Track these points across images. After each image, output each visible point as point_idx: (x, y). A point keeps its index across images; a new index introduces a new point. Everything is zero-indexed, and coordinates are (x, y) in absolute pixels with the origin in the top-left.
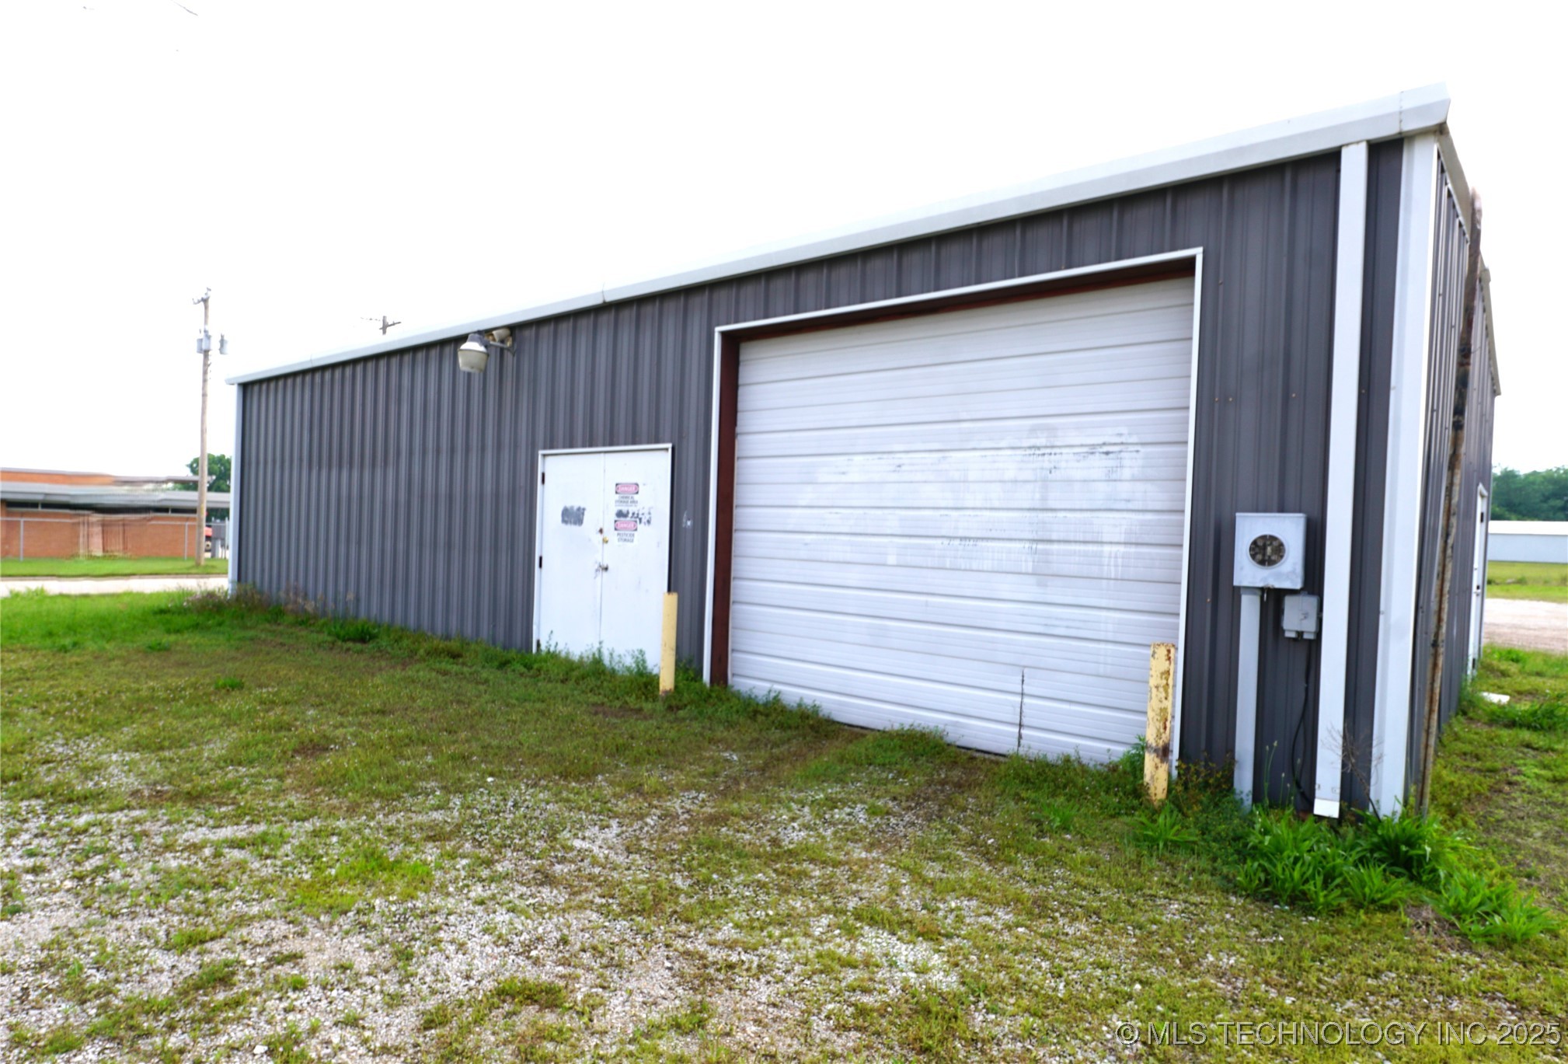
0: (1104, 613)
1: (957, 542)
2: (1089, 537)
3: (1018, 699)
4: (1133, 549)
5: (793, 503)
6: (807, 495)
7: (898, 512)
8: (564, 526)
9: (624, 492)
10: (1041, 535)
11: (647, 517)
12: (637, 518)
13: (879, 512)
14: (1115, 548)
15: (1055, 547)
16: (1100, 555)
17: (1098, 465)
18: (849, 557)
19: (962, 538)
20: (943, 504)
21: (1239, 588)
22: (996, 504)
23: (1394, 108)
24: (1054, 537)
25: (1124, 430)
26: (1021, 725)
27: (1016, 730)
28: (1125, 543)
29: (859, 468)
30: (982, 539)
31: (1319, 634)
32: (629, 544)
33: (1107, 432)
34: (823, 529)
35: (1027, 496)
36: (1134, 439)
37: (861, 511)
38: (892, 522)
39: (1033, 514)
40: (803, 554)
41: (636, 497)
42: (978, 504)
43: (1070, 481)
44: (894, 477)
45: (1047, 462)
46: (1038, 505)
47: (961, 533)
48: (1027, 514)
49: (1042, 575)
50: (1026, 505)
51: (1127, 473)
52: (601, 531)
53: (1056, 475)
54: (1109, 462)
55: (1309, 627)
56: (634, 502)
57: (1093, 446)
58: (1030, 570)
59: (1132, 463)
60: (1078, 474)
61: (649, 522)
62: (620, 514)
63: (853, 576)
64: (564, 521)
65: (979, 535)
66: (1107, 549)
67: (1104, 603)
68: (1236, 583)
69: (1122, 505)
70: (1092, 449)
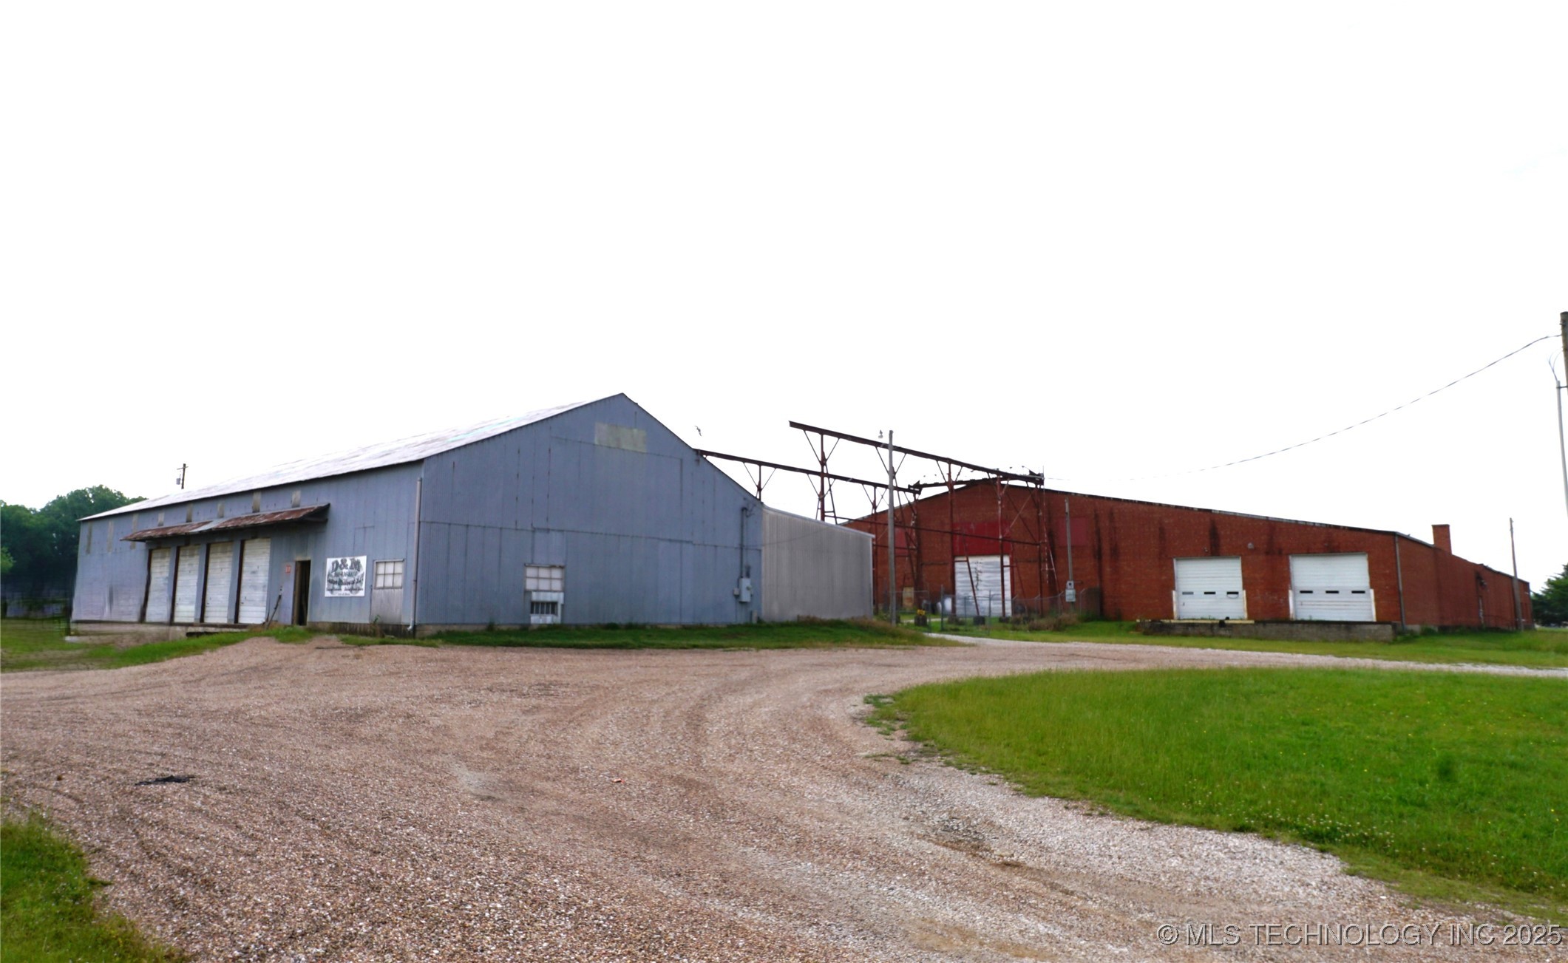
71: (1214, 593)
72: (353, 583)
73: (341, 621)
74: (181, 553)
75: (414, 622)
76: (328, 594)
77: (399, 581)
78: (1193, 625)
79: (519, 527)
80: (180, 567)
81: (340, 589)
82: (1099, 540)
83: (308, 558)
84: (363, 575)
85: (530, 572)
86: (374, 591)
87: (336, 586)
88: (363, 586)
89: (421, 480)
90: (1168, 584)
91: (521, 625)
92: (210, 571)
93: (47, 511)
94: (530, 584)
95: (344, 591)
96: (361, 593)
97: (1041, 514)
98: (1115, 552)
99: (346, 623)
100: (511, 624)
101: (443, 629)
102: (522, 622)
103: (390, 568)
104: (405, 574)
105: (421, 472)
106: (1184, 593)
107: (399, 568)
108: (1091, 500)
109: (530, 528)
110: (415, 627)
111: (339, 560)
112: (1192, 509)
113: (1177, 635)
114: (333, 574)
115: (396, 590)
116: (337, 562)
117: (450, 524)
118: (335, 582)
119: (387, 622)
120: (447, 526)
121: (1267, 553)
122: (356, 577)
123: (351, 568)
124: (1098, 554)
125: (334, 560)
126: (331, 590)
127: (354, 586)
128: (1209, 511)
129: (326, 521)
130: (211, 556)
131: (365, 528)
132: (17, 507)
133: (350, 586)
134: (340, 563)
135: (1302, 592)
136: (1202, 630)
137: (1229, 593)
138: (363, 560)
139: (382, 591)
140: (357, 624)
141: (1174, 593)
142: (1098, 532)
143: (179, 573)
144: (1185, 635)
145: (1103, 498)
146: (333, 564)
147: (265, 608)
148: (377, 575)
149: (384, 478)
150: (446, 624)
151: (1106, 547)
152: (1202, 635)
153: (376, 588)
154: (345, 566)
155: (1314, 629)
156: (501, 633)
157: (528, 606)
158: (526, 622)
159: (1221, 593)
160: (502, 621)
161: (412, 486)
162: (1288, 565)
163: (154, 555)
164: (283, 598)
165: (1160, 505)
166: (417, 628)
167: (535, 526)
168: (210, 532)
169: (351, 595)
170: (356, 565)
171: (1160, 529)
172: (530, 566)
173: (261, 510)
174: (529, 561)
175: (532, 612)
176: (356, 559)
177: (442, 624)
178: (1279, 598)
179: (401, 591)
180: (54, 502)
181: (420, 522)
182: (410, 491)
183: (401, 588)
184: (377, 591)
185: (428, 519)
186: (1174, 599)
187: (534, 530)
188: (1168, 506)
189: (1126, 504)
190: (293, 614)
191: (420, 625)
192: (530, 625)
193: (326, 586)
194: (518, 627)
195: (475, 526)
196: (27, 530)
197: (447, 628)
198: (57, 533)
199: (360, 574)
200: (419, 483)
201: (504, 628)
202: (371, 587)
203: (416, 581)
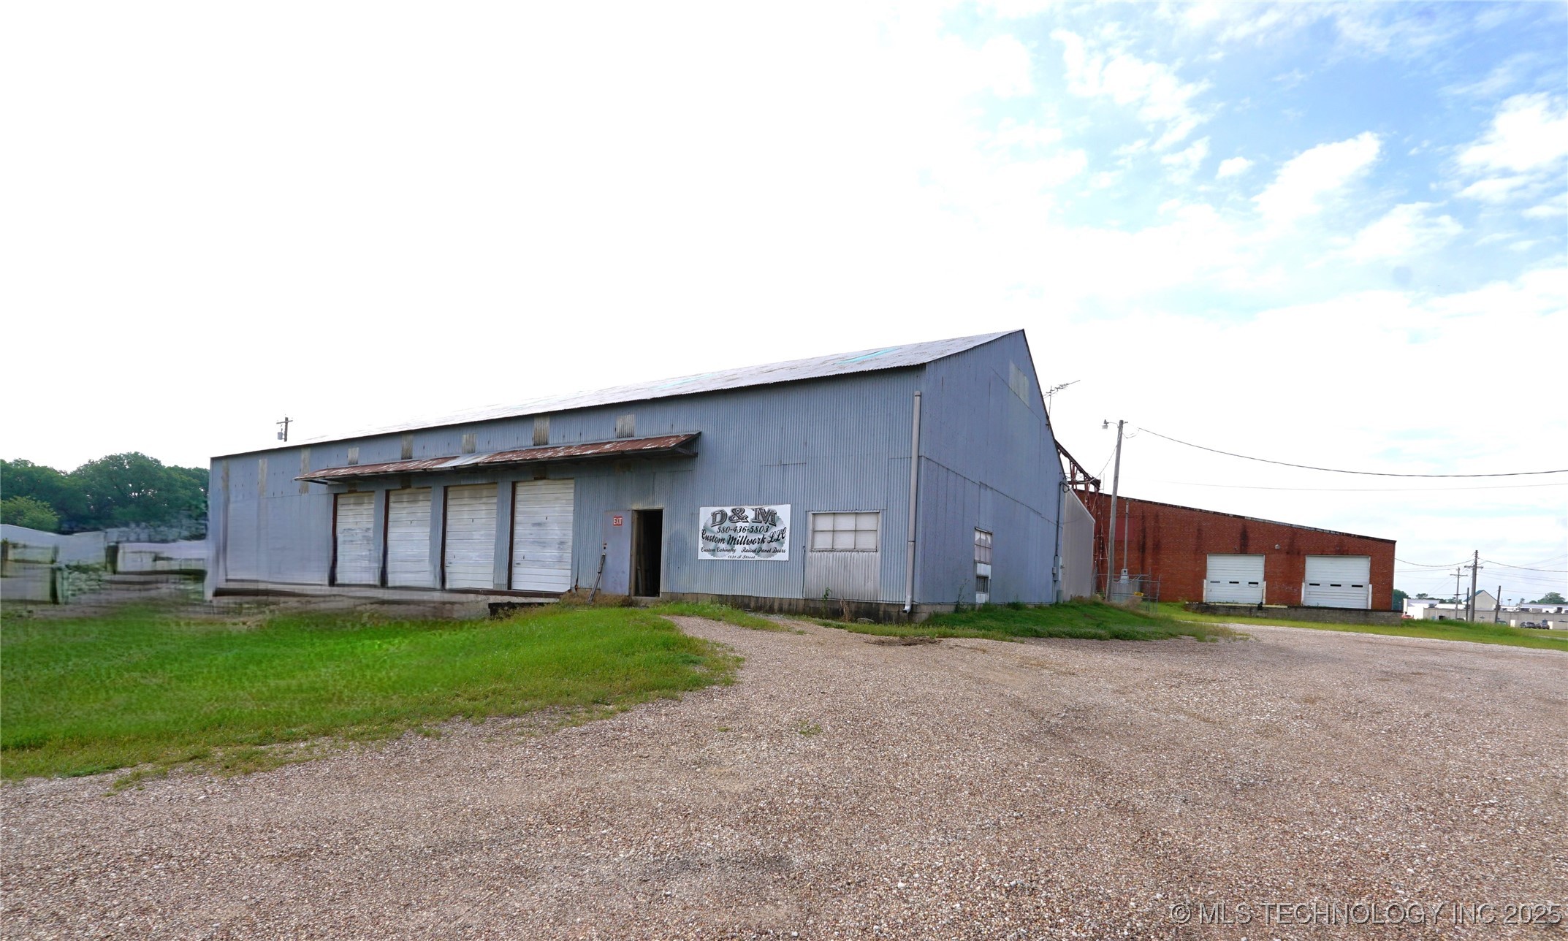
71: (1238, 583)
72: (762, 542)
73: (737, 593)
74: (392, 498)
75: (913, 601)
76: (704, 556)
77: (869, 541)
78: (1234, 608)
80: (391, 516)
81: (732, 551)
82: (1144, 537)
83: (656, 507)
84: (783, 532)
86: (809, 554)
87: (723, 546)
88: (786, 546)
90: (1202, 574)
92: (449, 522)
93: (80, 474)
95: (740, 553)
96: (782, 557)
97: (1099, 513)
98: (1157, 547)
99: (750, 598)
103: (846, 523)
104: (886, 532)
105: (923, 384)
106: (1211, 582)
107: (870, 523)
108: (1140, 504)
110: (915, 609)
111: (728, 510)
112: (1228, 515)
113: (1221, 615)
114: (715, 529)
115: (864, 555)
116: (722, 513)
118: (721, 541)
119: (848, 597)
121: (1288, 553)
122: (768, 535)
123: (756, 521)
124: (1143, 548)
125: (715, 510)
126: (712, 552)
127: (766, 545)
128: (1243, 517)
129: (696, 455)
130: (450, 502)
132: (45, 468)
133: (754, 547)
134: (730, 514)
135: (1311, 584)
136: (1242, 612)
137: (1250, 583)
138: (783, 512)
139: (829, 555)
140: (774, 599)
141: (1205, 581)
142: (1144, 530)
143: (390, 524)
144: (1228, 615)
145: (1151, 502)
146: (714, 516)
147: (569, 573)
148: (816, 532)
149: (825, 393)
151: (1150, 543)
152: (1242, 616)
153: (813, 551)
154: (743, 519)
155: (1338, 614)
159: (1244, 583)
161: (899, 403)
162: (1304, 563)
163: (340, 501)
164: (609, 559)
165: (1201, 510)
166: (923, 611)
168: (456, 470)
169: (757, 558)
170: (768, 518)
171: (1198, 530)
173: (550, 442)
176: (767, 509)
178: (1293, 588)
179: (878, 555)
180: (86, 466)
182: (900, 410)
183: (877, 551)
184: (817, 555)
186: (1205, 586)
188: (1207, 512)
189: (1171, 508)
190: (630, 582)
193: (701, 545)
196: (61, 489)
198: (92, 495)
199: (776, 530)
200: (916, 401)
202: (802, 549)
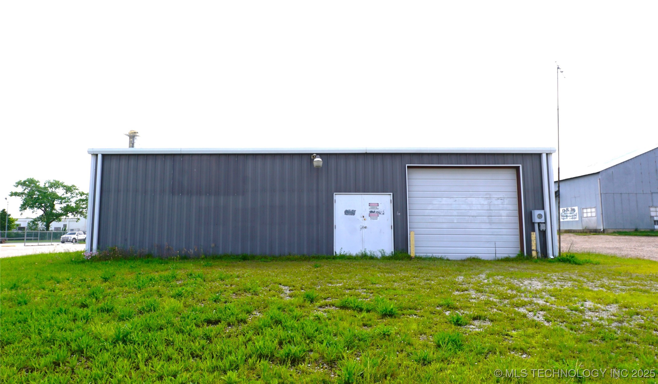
0: (504, 230)
1: (471, 217)
2: (499, 215)
3: (495, 248)
4: (508, 217)
5: (426, 209)
6: (430, 207)
7: (456, 211)
8: (346, 216)
9: (372, 206)
10: (490, 215)
11: (383, 213)
12: (379, 213)
13: (451, 211)
14: (504, 217)
15: (493, 217)
16: (502, 219)
17: (500, 202)
18: (444, 221)
19: (472, 216)
20: (468, 209)
21: (534, 223)
22: (480, 209)
23: (550, 149)
24: (493, 215)
25: (504, 195)
26: (496, 254)
27: (495, 255)
28: (506, 216)
29: (444, 201)
30: (477, 216)
31: (545, 230)
32: (375, 220)
33: (501, 195)
34: (436, 215)
35: (486, 207)
36: (506, 197)
37: (446, 211)
38: (455, 213)
39: (488, 211)
40: (430, 221)
41: (378, 207)
42: (476, 209)
43: (495, 204)
44: (454, 203)
45: (489, 201)
46: (489, 209)
47: (472, 215)
48: (486, 211)
49: (490, 223)
50: (486, 209)
51: (505, 203)
52: (363, 217)
53: (492, 203)
54: (502, 201)
55: (544, 229)
56: (378, 209)
57: (498, 198)
58: (488, 222)
59: (506, 201)
60: (496, 203)
61: (383, 214)
62: (371, 212)
63: (445, 226)
64: (345, 214)
65: (476, 215)
66: (503, 217)
67: (503, 228)
68: (533, 222)
69: (505, 209)
70: (498, 199)
72: (573, 216)
73: (569, 229)
75: (603, 228)
77: (594, 214)
79: (645, 192)
81: (567, 218)
84: (577, 213)
85: (652, 209)
86: (583, 218)
87: (565, 217)
88: (578, 217)
89: (600, 179)
91: (650, 229)
94: (653, 214)
95: (569, 219)
96: (577, 219)
99: (572, 230)
100: (646, 229)
101: (616, 231)
102: (651, 228)
103: (589, 210)
104: (597, 212)
105: (600, 176)
107: (593, 210)
109: (650, 192)
110: (604, 230)
111: (565, 209)
114: (563, 213)
115: (593, 218)
116: (564, 210)
117: (613, 193)
118: (565, 216)
119: (591, 228)
120: (612, 194)
122: (574, 214)
123: (571, 211)
125: (563, 209)
126: (563, 219)
127: (574, 217)
131: (575, 197)
133: (571, 217)
134: (566, 210)
138: (576, 208)
139: (587, 218)
140: (577, 230)
146: (563, 210)
148: (583, 213)
149: (581, 180)
150: (617, 229)
153: (583, 217)
154: (568, 211)
156: (641, 232)
157: (653, 222)
158: (653, 228)
160: (641, 228)
161: (596, 181)
166: (605, 230)
167: (652, 192)
169: (572, 220)
170: (573, 210)
172: (652, 207)
174: (651, 205)
175: (655, 224)
176: (573, 208)
177: (615, 229)
179: (596, 218)
181: (601, 194)
182: (596, 183)
183: (595, 217)
184: (584, 218)
185: (605, 192)
187: (652, 193)
191: (606, 229)
192: (655, 229)
193: (561, 218)
194: (649, 230)
195: (625, 194)
197: (617, 230)
199: (575, 213)
200: (599, 180)
201: (642, 230)
202: (581, 217)
203: (602, 214)
